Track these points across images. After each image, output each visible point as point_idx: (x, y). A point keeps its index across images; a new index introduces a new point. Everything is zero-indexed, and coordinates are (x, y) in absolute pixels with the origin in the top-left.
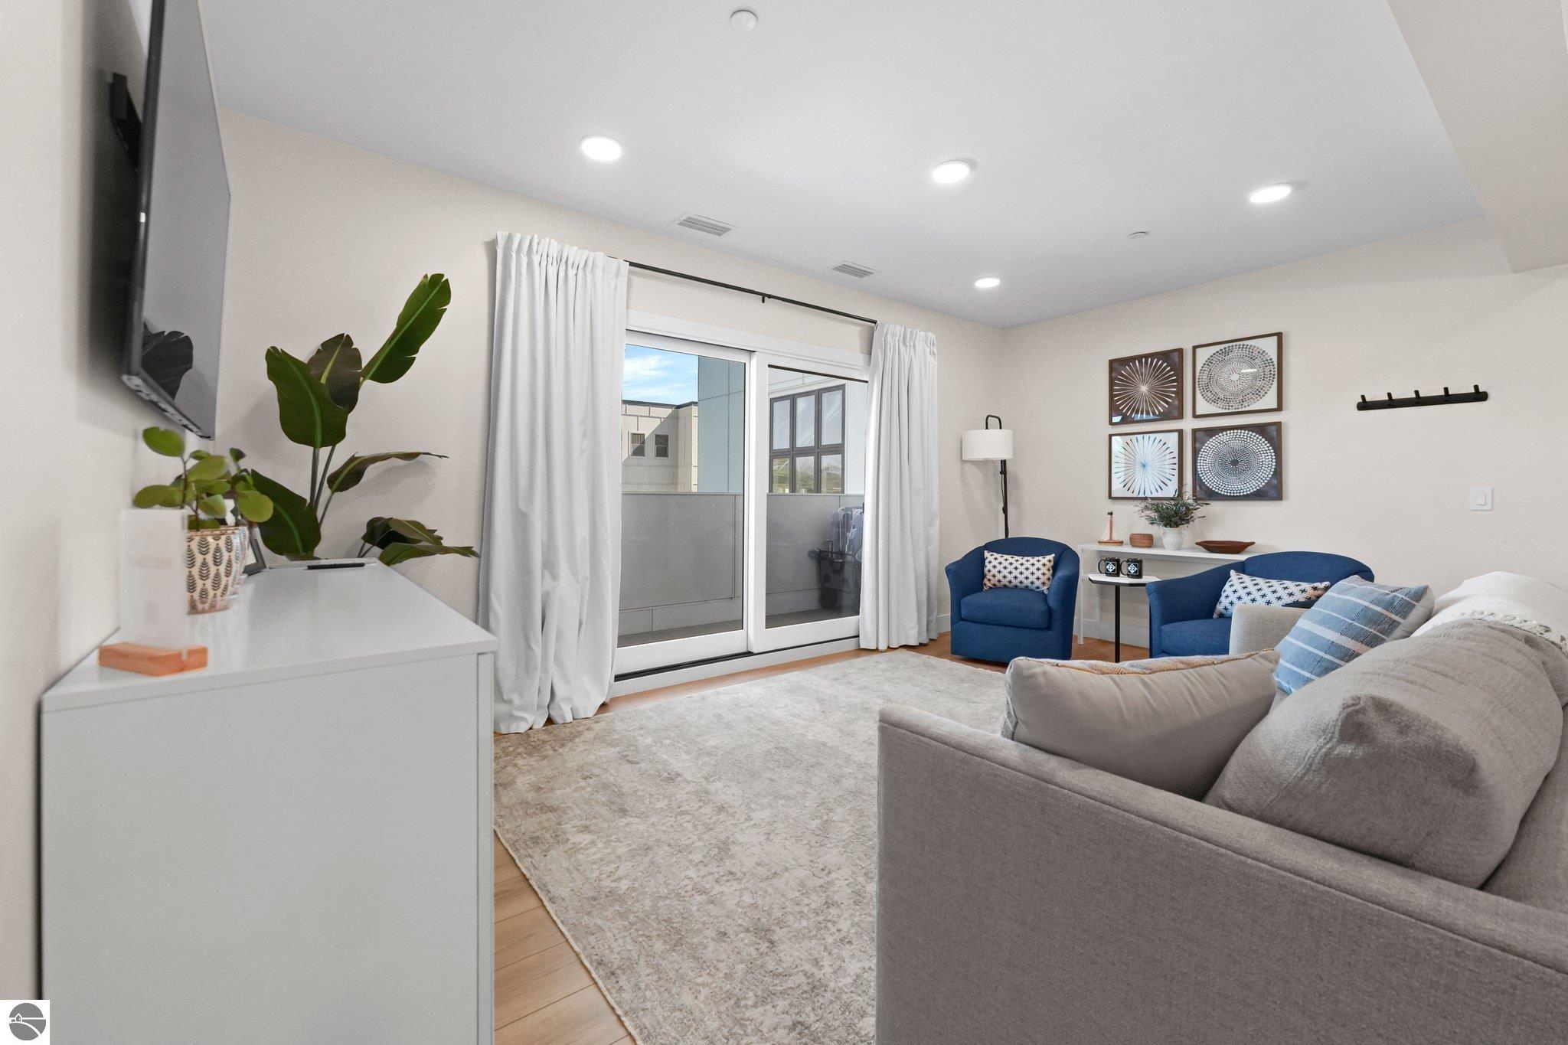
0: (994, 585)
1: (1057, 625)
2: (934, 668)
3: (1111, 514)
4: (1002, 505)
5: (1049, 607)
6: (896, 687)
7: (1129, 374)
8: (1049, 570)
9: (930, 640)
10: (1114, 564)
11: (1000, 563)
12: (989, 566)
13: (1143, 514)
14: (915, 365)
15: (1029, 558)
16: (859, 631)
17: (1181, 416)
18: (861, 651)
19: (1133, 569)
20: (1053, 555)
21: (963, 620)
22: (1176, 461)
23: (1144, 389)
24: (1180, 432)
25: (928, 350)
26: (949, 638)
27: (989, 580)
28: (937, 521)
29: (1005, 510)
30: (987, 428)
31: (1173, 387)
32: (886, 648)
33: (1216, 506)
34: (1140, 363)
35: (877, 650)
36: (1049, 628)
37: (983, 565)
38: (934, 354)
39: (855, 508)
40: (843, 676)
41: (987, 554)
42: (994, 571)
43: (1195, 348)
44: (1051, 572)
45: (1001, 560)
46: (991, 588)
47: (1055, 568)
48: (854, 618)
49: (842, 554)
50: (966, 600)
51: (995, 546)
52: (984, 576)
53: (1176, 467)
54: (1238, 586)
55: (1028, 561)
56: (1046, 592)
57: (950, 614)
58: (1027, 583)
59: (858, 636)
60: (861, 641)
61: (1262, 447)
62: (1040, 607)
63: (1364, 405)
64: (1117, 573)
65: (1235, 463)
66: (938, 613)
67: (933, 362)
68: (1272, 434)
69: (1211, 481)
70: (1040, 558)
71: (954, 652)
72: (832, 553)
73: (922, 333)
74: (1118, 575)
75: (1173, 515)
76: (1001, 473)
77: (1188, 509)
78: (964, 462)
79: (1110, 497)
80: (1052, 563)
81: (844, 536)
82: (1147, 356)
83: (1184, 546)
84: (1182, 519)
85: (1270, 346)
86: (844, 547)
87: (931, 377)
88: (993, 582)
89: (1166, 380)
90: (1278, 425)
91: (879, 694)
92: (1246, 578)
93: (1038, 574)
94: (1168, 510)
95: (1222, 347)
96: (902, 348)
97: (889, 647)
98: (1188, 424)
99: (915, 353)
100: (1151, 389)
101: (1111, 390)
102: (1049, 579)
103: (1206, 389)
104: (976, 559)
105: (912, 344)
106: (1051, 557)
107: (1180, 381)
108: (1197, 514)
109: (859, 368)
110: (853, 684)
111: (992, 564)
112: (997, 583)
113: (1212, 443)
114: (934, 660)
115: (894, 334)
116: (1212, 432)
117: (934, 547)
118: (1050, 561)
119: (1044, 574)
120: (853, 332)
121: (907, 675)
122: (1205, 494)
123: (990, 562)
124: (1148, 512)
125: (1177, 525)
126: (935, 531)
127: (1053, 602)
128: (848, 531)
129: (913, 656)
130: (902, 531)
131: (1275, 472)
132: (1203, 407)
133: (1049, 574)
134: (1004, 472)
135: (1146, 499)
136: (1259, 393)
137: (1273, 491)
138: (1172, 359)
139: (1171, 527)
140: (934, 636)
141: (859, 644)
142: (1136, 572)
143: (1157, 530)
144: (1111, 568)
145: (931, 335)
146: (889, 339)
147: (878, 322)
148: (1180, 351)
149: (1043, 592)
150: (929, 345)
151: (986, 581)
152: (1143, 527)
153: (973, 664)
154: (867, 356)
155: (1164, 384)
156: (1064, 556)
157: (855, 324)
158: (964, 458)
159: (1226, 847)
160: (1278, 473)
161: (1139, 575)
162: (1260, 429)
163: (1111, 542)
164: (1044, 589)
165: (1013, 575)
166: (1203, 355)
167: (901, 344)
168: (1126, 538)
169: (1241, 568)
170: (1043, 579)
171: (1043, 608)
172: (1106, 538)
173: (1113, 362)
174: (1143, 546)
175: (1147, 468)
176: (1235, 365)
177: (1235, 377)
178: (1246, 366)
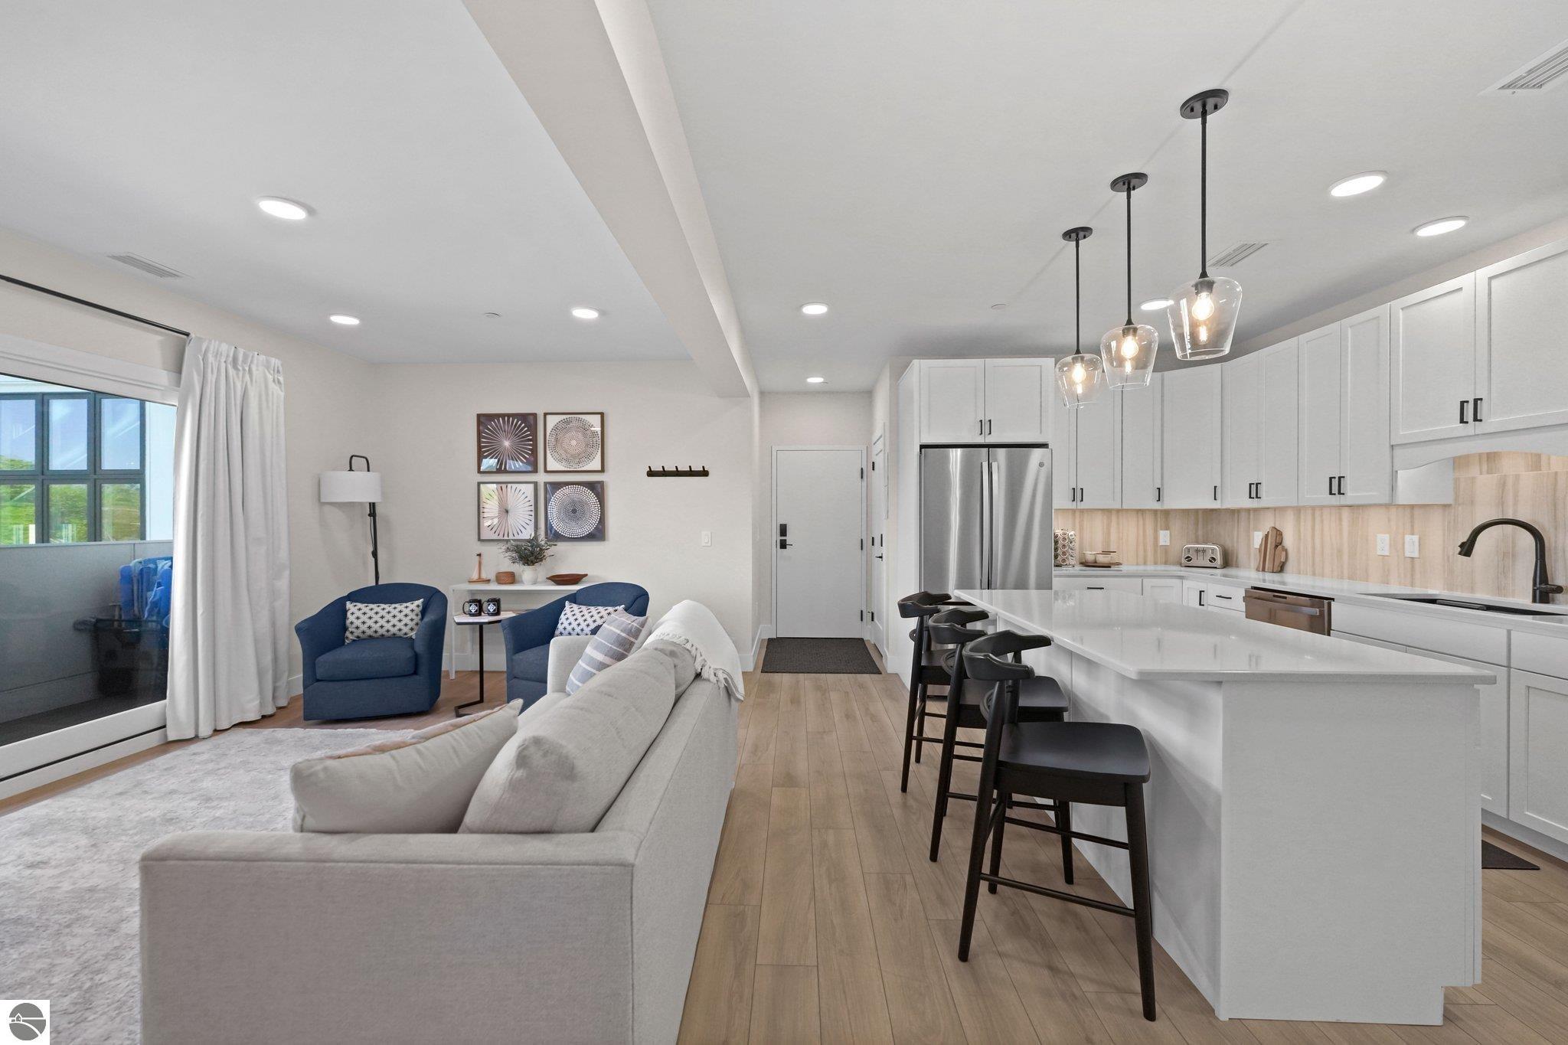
0: (358, 637)
1: (424, 669)
2: (280, 742)
3: (479, 555)
4: (371, 549)
5: (415, 652)
6: (221, 779)
7: (494, 429)
8: (417, 615)
9: (280, 708)
10: (476, 605)
11: (364, 614)
12: (351, 618)
13: (507, 554)
14: (253, 394)
15: (396, 605)
16: (165, 720)
17: (535, 471)
18: (168, 745)
19: (492, 608)
20: (422, 600)
21: (318, 681)
22: (533, 508)
23: (507, 444)
24: (536, 484)
25: (270, 377)
26: (301, 702)
27: (352, 633)
28: (287, 573)
29: (375, 554)
30: (351, 470)
31: (530, 445)
32: (210, 732)
33: (561, 547)
34: (504, 420)
35: (196, 738)
36: (415, 673)
37: (345, 617)
38: (279, 382)
39: (159, 559)
40: (135, 786)
41: (349, 605)
42: (358, 623)
43: (545, 414)
44: (420, 616)
45: (366, 610)
46: (354, 640)
47: (424, 612)
48: (158, 705)
49: (137, 621)
50: (321, 659)
51: (362, 596)
52: (345, 629)
53: (533, 514)
54: (569, 615)
55: (395, 608)
56: (414, 637)
57: (302, 675)
58: (394, 630)
59: (164, 727)
60: (168, 733)
61: (591, 498)
62: (406, 653)
63: (651, 473)
64: (479, 613)
65: (574, 511)
66: (289, 676)
67: (278, 392)
68: (597, 488)
69: (558, 526)
70: (408, 604)
71: (307, 718)
72: (120, 621)
73: (262, 357)
74: (480, 615)
75: (530, 554)
76: (369, 515)
77: (541, 550)
78: (322, 504)
79: (479, 539)
80: (421, 608)
81: (142, 598)
82: (509, 416)
83: (539, 580)
84: (536, 558)
85: (595, 420)
86: (142, 610)
87: (275, 408)
88: (356, 634)
89: (523, 439)
90: (601, 483)
91: (194, 795)
92: (575, 607)
93: (406, 620)
94: (526, 551)
95: (565, 417)
96: (231, 371)
97: (216, 731)
98: (541, 478)
99: (251, 380)
100: (511, 446)
101: (479, 442)
102: (417, 624)
103: (554, 449)
104: (337, 611)
105: (247, 369)
106: (420, 602)
107: (535, 440)
108: (547, 553)
109: (162, 388)
110: (152, 793)
111: (355, 616)
112: (361, 635)
113: (559, 493)
114: (281, 733)
115: (217, 354)
116: (557, 486)
117: (282, 604)
118: (418, 606)
119: (412, 620)
120: (153, 343)
121: (239, 760)
122: (556, 537)
123: (353, 614)
124: (509, 554)
125: (533, 563)
126: (283, 584)
127: (420, 648)
128: (150, 589)
129: (252, 734)
130: (235, 588)
131: (600, 522)
132: (552, 465)
133: (417, 619)
134: (373, 514)
135: (507, 541)
136: (589, 457)
137: (598, 534)
138: (528, 421)
139: (528, 565)
140: (283, 703)
141: (166, 736)
142: (494, 610)
143: (518, 568)
144: (473, 608)
145: (275, 362)
146: (211, 358)
147: (192, 335)
148: (535, 415)
149: (411, 638)
150: (272, 372)
151: (348, 634)
152: (506, 565)
153: (331, 726)
154: (174, 375)
155: (522, 441)
156: (433, 600)
157: (157, 333)
158: (323, 500)
159: (453, 863)
160: (602, 520)
161: (497, 612)
162: (592, 486)
163: (480, 580)
164: (413, 634)
165: (379, 624)
166: (552, 421)
167: (230, 367)
168: (492, 577)
169: (573, 598)
170: (411, 624)
171: (410, 654)
172: (475, 576)
173: (479, 416)
174: (505, 584)
175: (510, 513)
176: (574, 433)
177: (574, 443)
178: (580, 435)
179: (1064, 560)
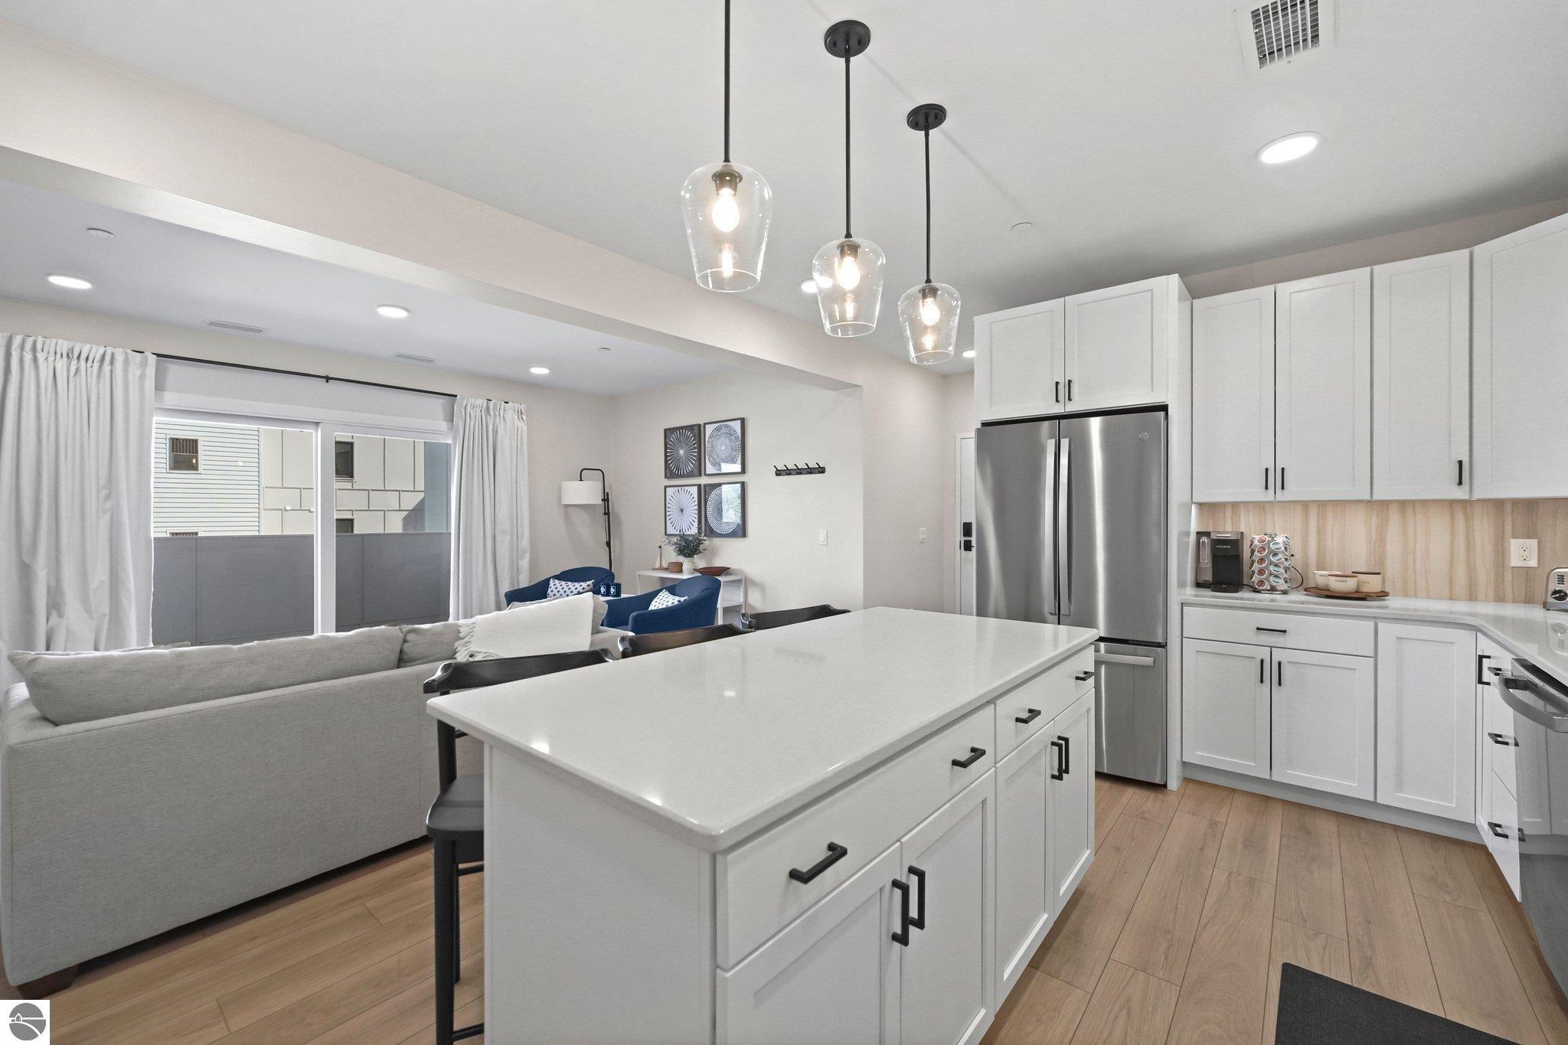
3: (660, 547)
4: (605, 539)
7: (674, 441)
10: (605, 587)
14: (501, 430)
15: (577, 584)
17: (699, 474)
19: (612, 591)
22: (697, 507)
23: (683, 452)
24: (699, 486)
25: (516, 418)
29: (608, 544)
30: (581, 480)
31: (697, 452)
33: (713, 542)
34: (680, 432)
38: (523, 420)
41: (551, 583)
43: (705, 424)
45: (558, 585)
53: (698, 512)
63: (779, 473)
64: (608, 594)
67: (522, 427)
69: (714, 525)
70: (585, 583)
73: (509, 404)
75: (693, 548)
76: (605, 513)
77: (700, 544)
79: (665, 533)
82: (683, 428)
83: (694, 571)
84: (695, 552)
85: (737, 425)
89: (692, 448)
90: (743, 483)
95: (718, 425)
96: (485, 416)
98: (703, 480)
99: (502, 420)
100: (685, 453)
101: (666, 452)
103: (710, 455)
105: (499, 413)
106: (594, 582)
107: (697, 449)
108: (704, 547)
113: (713, 494)
115: (474, 405)
116: (713, 486)
122: (710, 533)
124: (678, 547)
125: (690, 556)
131: (742, 517)
132: (710, 469)
134: (607, 513)
136: (734, 460)
137: (741, 531)
138: (695, 431)
139: (687, 557)
142: (615, 593)
144: (603, 590)
145: (520, 405)
147: (459, 396)
148: (698, 426)
152: (675, 557)
157: (438, 399)
158: (563, 503)
160: (744, 519)
161: (618, 595)
163: (659, 569)
166: (709, 429)
167: (484, 414)
172: (658, 565)
173: (665, 430)
174: (673, 572)
175: (684, 512)
176: (723, 439)
177: (723, 448)
178: (728, 442)
179: (1261, 583)
